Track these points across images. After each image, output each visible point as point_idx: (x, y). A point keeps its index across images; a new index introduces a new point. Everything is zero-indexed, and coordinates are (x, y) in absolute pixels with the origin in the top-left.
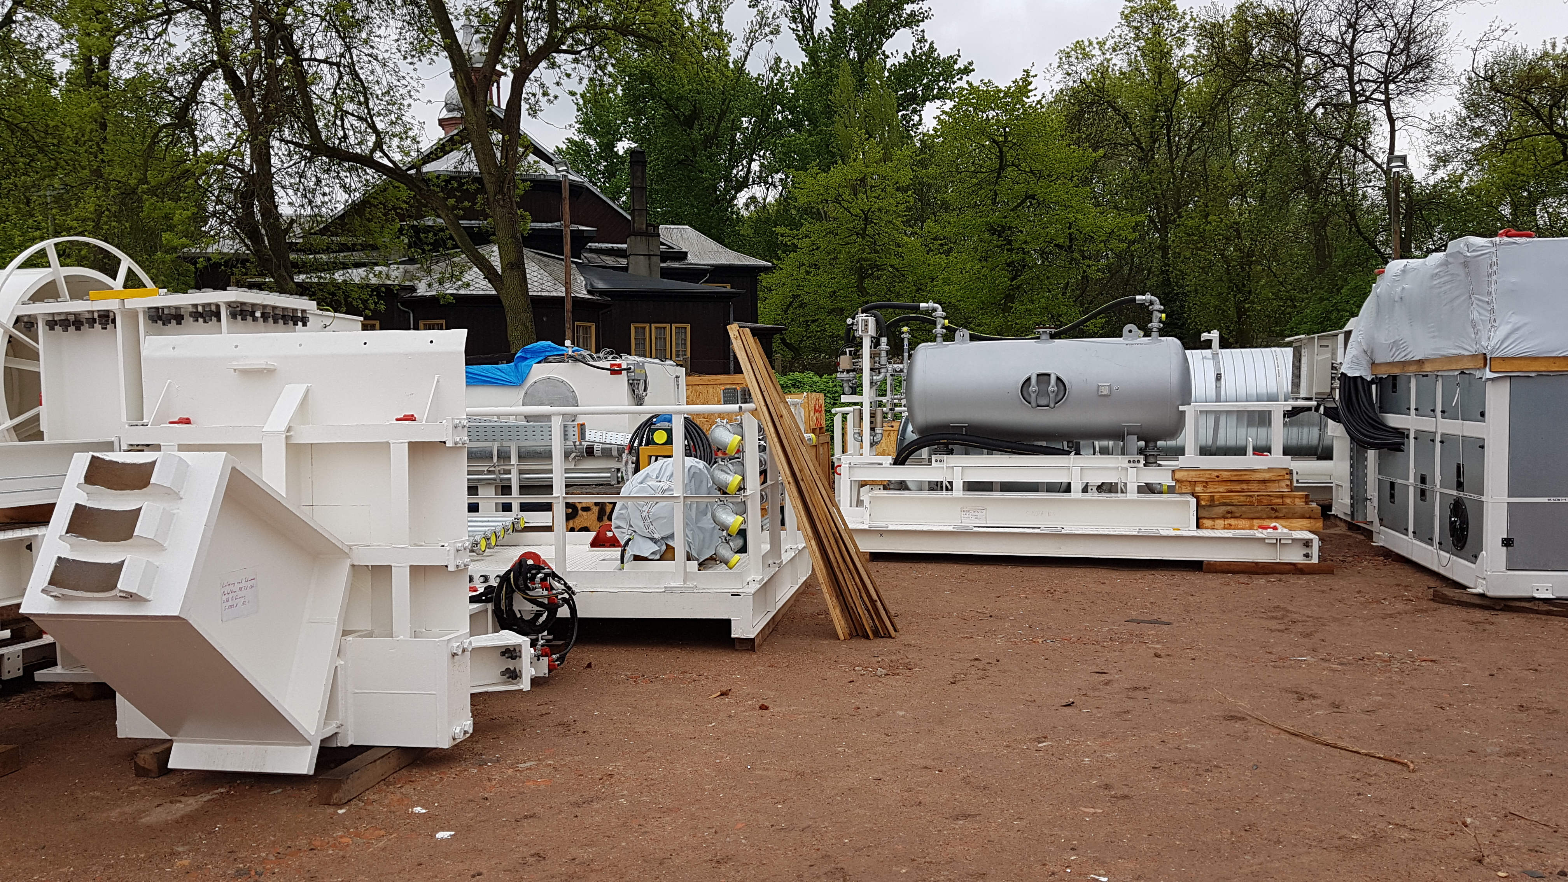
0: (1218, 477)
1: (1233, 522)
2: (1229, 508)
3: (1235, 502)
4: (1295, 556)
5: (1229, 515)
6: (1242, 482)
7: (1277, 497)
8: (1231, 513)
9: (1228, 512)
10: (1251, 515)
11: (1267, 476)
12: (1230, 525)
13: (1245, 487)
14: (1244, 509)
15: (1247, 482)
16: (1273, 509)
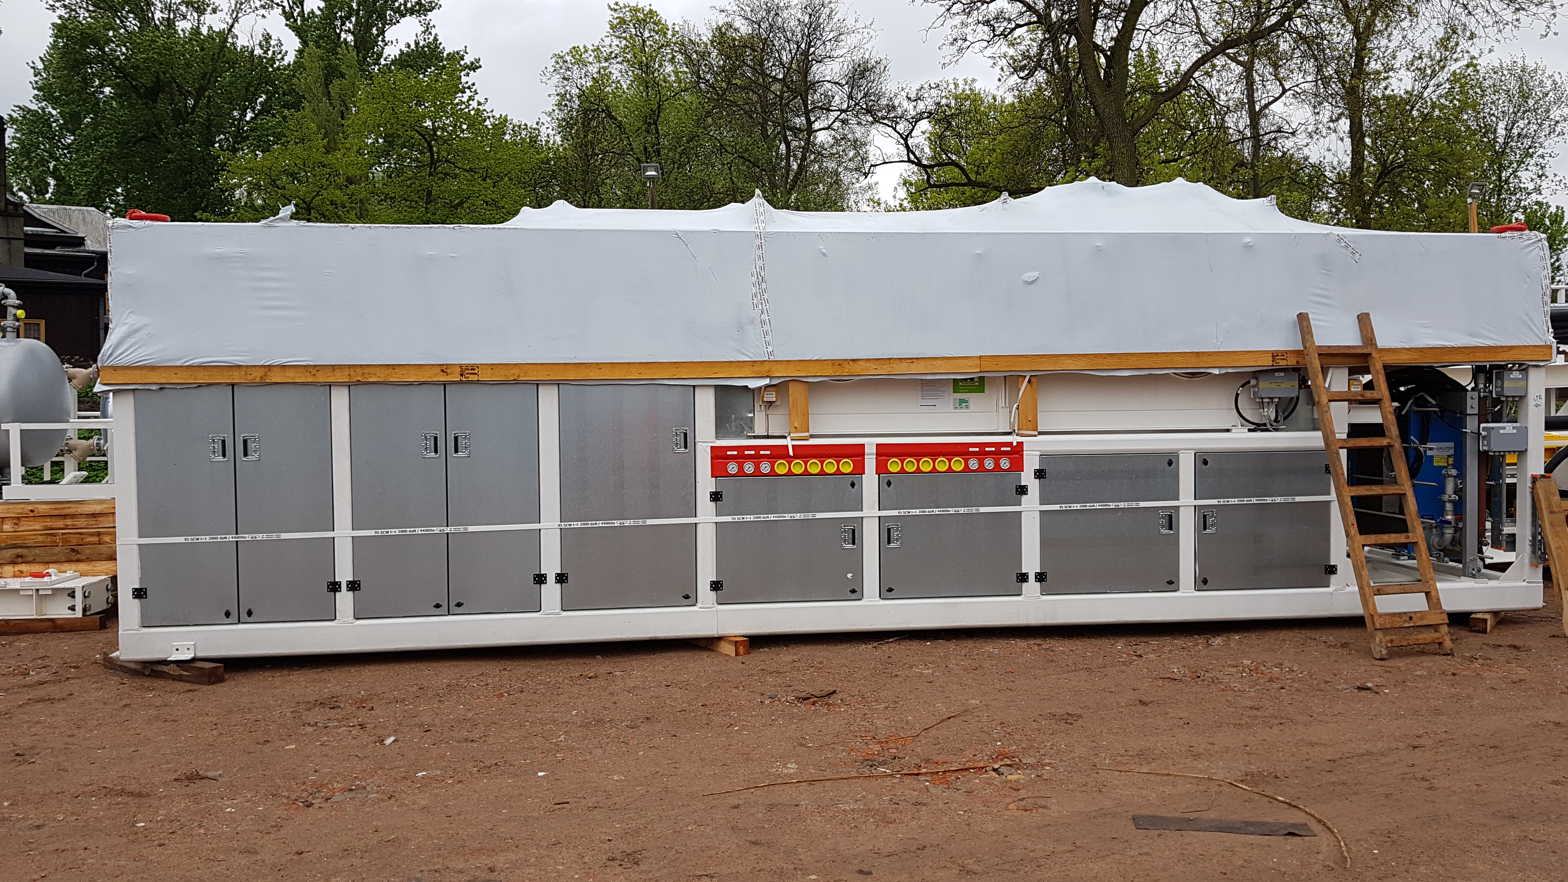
0: (32, 511)
1: (24, 568)
2: (19, 550)
3: (30, 543)
4: (59, 611)
5: (20, 560)
6: (65, 516)
7: (92, 535)
8: (21, 556)
9: (18, 556)
10: (48, 559)
11: (98, 508)
12: (21, 572)
13: (69, 522)
14: (37, 551)
15: (73, 516)
16: (73, 550)
